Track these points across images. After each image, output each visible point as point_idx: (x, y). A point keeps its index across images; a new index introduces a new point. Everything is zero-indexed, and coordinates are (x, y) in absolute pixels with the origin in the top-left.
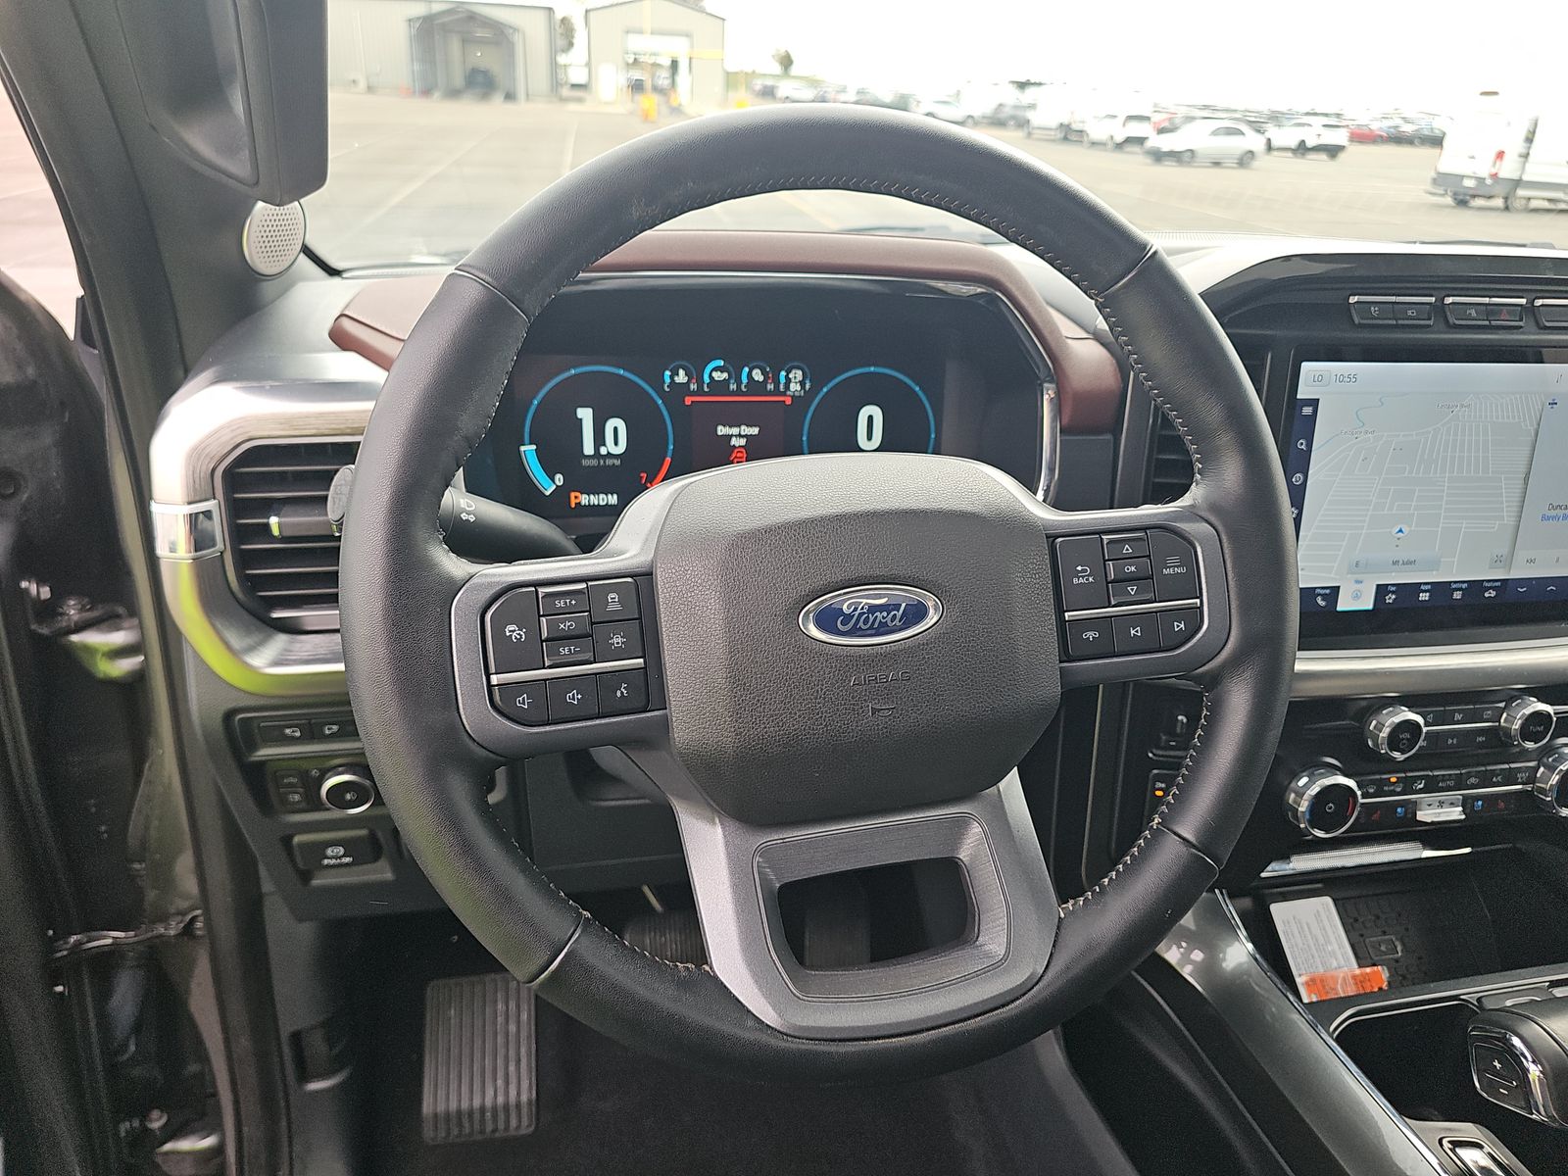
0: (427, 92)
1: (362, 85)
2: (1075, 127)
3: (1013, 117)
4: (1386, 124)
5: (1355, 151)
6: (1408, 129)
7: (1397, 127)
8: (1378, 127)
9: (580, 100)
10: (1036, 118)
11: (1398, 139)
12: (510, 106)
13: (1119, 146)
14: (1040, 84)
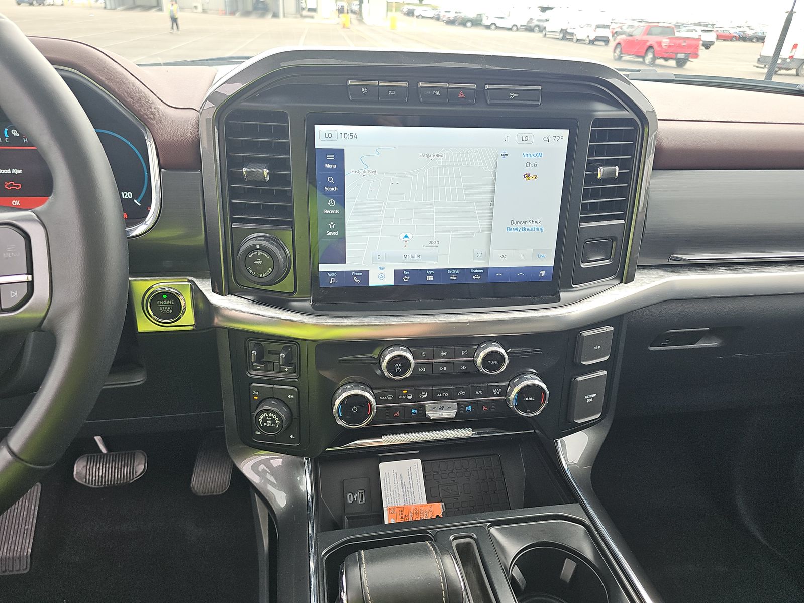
0: (233, 13)
1: (200, 9)
2: (569, 31)
3: (538, 26)
4: (738, 30)
5: (719, 44)
6: (750, 33)
7: (745, 31)
8: (734, 32)
9: (312, 17)
10: (549, 26)
11: (744, 38)
12: (275, 20)
13: (592, 42)
14: (552, 8)
